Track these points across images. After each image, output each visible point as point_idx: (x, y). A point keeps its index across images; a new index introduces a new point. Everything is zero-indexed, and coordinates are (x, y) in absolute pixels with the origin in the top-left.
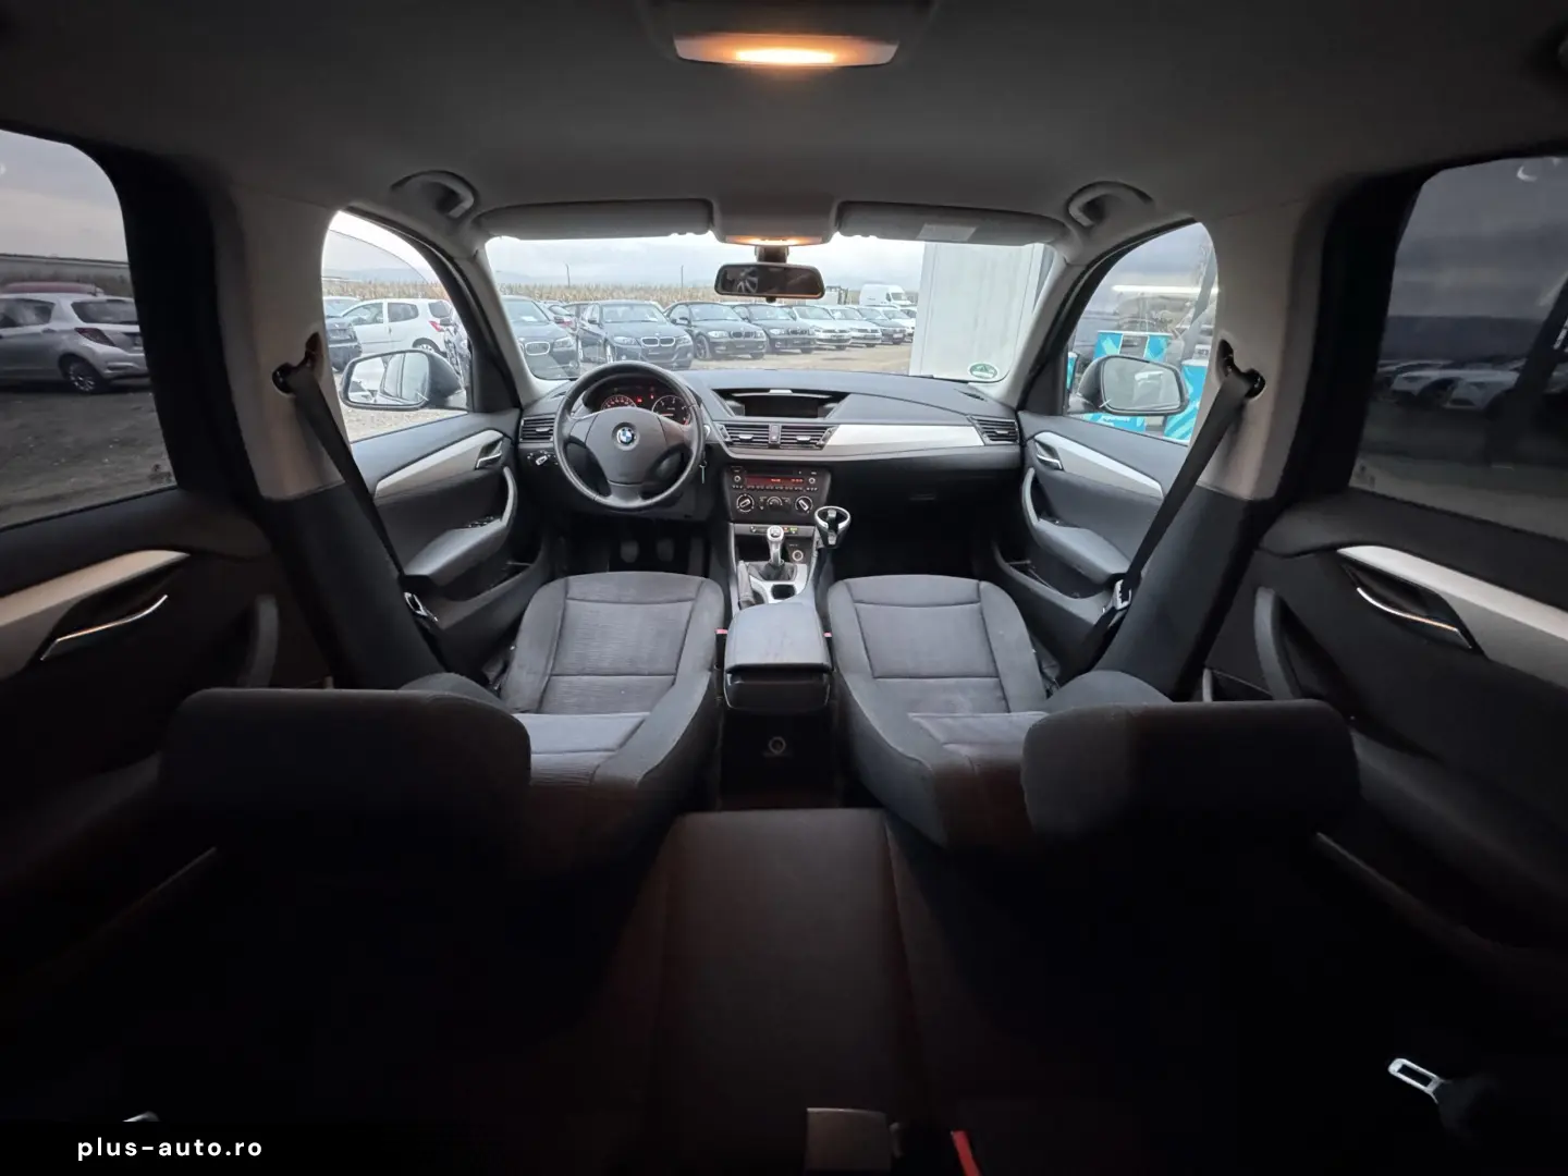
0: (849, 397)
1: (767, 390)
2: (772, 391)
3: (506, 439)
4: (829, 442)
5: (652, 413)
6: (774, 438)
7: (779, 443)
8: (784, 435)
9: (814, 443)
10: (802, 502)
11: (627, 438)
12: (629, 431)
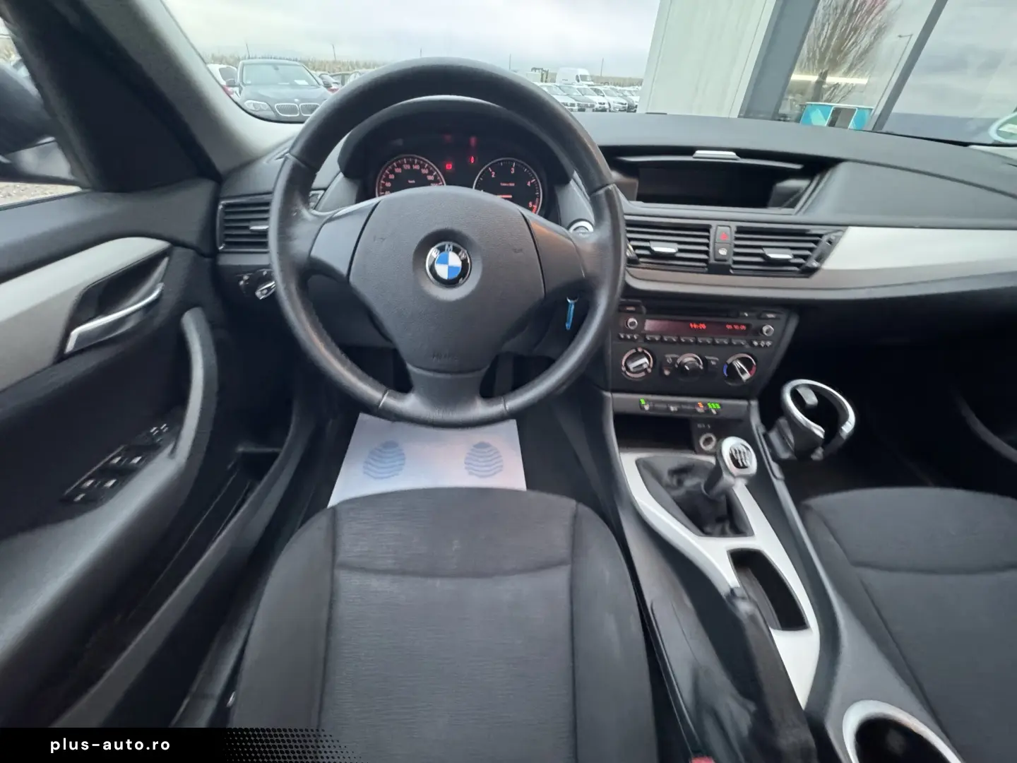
0: (842, 168)
1: (690, 151)
2: (699, 153)
3: (179, 251)
4: (830, 264)
5: (472, 193)
6: (723, 252)
7: (730, 262)
8: (737, 246)
9: (798, 265)
10: (738, 364)
11: (451, 269)
12: (456, 251)
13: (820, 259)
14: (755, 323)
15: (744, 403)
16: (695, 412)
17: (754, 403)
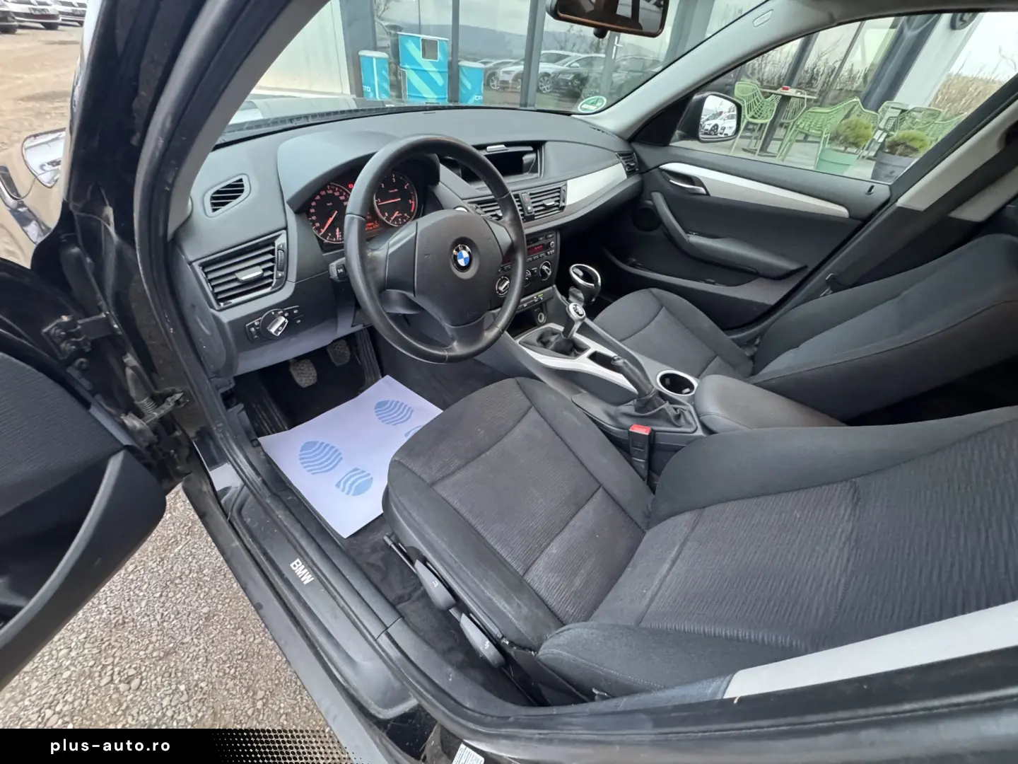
1: (485, 147)
2: (489, 148)
4: (568, 203)
6: (529, 208)
7: (533, 213)
8: (533, 203)
9: (557, 206)
10: (545, 268)
11: (465, 259)
12: (464, 249)
13: (564, 201)
14: (545, 242)
15: (551, 288)
16: (534, 303)
17: (555, 286)
